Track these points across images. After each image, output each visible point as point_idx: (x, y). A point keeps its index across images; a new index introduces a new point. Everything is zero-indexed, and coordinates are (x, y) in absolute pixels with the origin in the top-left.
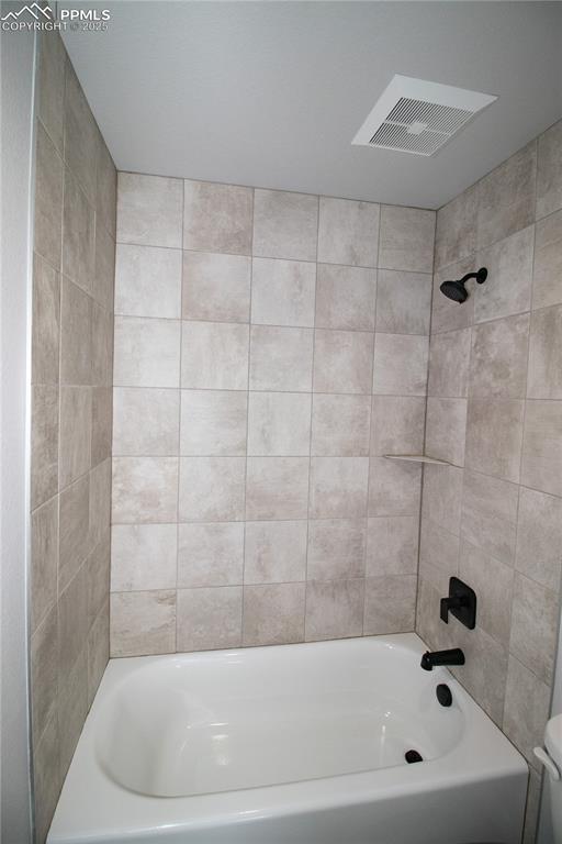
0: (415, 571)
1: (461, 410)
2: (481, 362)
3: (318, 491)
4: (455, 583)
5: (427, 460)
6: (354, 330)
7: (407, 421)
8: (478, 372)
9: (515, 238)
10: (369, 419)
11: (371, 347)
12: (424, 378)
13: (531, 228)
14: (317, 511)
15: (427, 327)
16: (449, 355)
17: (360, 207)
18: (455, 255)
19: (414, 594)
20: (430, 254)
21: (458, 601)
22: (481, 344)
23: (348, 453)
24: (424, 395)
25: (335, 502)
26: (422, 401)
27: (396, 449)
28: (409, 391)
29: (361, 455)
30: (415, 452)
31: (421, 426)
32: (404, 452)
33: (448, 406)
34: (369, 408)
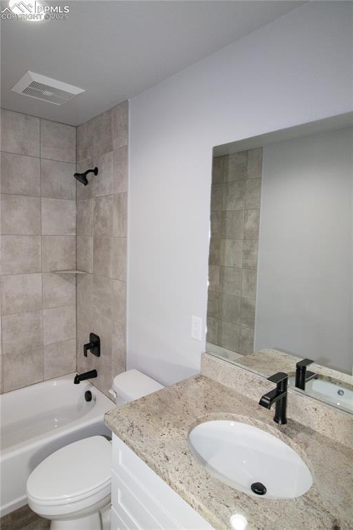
0: (75, 337)
1: (91, 243)
2: (97, 217)
3: (7, 297)
4: (92, 335)
5: (77, 272)
6: (27, 195)
7: (65, 251)
8: (97, 223)
9: (107, 155)
10: (40, 250)
11: (39, 206)
12: (74, 225)
13: (112, 153)
14: (8, 309)
15: (74, 196)
16: (85, 212)
17: (26, 118)
18: (85, 156)
19: (75, 350)
20: (73, 152)
21: (92, 344)
22: (97, 208)
23: (27, 271)
24: (75, 234)
25: (19, 302)
26: (74, 238)
27: (59, 267)
28: (66, 233)
29: (36, 273)
30: (72, 268)
31: (74, 253)
32: (64, 269)
33: (86, 241)
34: (39, 243)
